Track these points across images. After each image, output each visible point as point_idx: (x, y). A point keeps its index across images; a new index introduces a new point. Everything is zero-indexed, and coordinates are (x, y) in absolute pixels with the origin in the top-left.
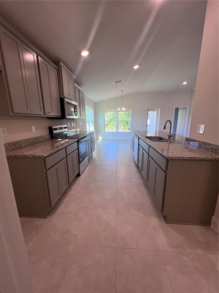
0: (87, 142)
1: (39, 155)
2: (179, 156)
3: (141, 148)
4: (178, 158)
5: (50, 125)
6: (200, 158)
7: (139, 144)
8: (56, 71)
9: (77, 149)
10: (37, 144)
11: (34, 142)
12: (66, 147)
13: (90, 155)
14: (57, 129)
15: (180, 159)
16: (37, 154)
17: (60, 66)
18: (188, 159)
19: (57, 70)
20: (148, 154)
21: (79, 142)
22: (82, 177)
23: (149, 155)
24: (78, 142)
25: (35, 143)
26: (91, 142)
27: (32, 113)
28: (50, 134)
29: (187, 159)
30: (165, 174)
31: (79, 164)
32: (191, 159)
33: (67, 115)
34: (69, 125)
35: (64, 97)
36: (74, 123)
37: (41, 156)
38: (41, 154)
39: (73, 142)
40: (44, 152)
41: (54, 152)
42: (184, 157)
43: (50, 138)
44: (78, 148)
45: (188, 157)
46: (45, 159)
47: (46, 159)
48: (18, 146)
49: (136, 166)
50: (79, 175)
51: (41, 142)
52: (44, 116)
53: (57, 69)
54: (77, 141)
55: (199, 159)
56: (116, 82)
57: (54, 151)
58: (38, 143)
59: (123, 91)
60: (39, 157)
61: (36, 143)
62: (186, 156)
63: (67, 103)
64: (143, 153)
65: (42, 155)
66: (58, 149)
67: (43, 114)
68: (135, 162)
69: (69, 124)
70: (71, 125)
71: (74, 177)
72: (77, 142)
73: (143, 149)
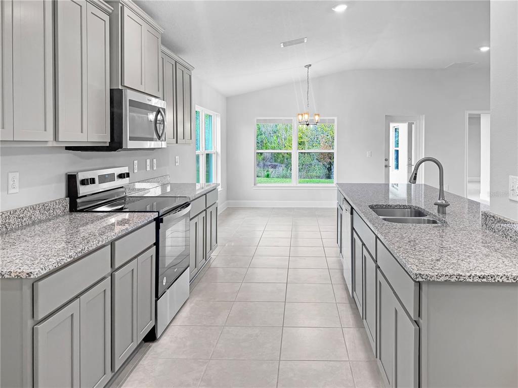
0: (191, 220)
1: (19, 271)
2: (451, 272)
3: (358, 243)
4: (447, 278)
5: (71, 170)
6: (507, 277)
7: (353, 229)
8: (107, 18)
9: (154, 244)
10: (19, 232)
11: (9, 224)
12: (112, 244)
13: (199, 265)
14: (93, 181)
15: (452, 280)
16: (13, 269)
17: (120, 5)
18: (475, 281)
19: (109, 14)
20: (376, 261)
21: (162, 222)
22: (164, 342)
23: (378, 267)
24: (159, 221)
25: (12, 230)
26: (205, 219)
27: (15, 140)
28: (66, 197)
29: (471, 280)
30: (415, 329)
31: (157, 298)
32: (484, 280)
33: (130, 140)
34: (136, 167)
35: (123, 88)
36: (155, 160)
37: (24, 276)
38: (26, 269)
39: (140, 225)
40: (37, 262)
41: (69, 260)
42: (463, 275)
43: (68, 209)
44: (157, 244)
45: (473, 274)
46: (37, 285)
47: (40, 283)
49: (350, 303)
50: (151, 337)
51: (34, 223)
52: (55, 144)
53: (111, 11)
54: (155, 219)
55: (505, 280)
56: (285, 44)
57: (70, 257)
58: (22, 228)
59: (310, 65)
60: (18, 277)
61: (17, 230)
62: (468, 272)
63: (133, 103)
64: (364, 259)
65: (29, 271)
66: (86, 249)
67: (51, 138)
68: (347, 289)
69: (136, 162)
70: (142, 167)
71: (134, 346)
72: (154, 223)
73: (363, 244)
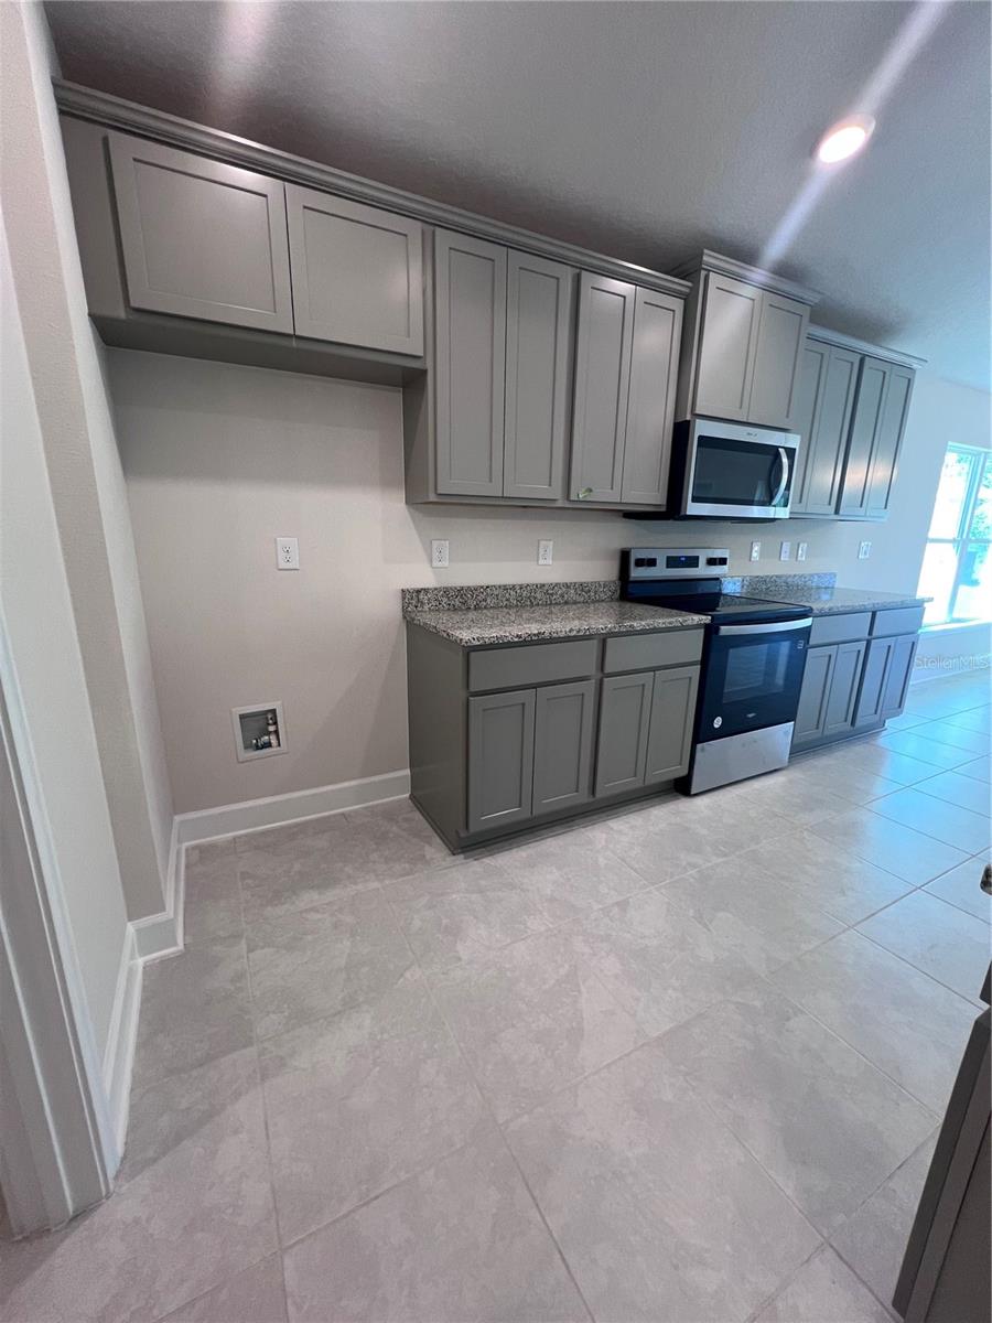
5: (625, 545)
8: (678, 305)
10: (548, 609)
13: (829, 728)
14: (653, 563)
17: (703, 274)
19: (685, 297)
24: (710, 630)
25: (537, 605)
26: (862, 656)
27: (505, 496)
28: (617, 580)
31: (696, 741)
33: (693, 501)
34: (757, 552)
35: (692, 418)
43: (617, 595)
44: (704, 663)
48: (472, 603)
51: (567, 603)
53: (687, 291)
58: (551, 605)
61: (544, 606)
67: (559, 494)
69: (757, 545)
